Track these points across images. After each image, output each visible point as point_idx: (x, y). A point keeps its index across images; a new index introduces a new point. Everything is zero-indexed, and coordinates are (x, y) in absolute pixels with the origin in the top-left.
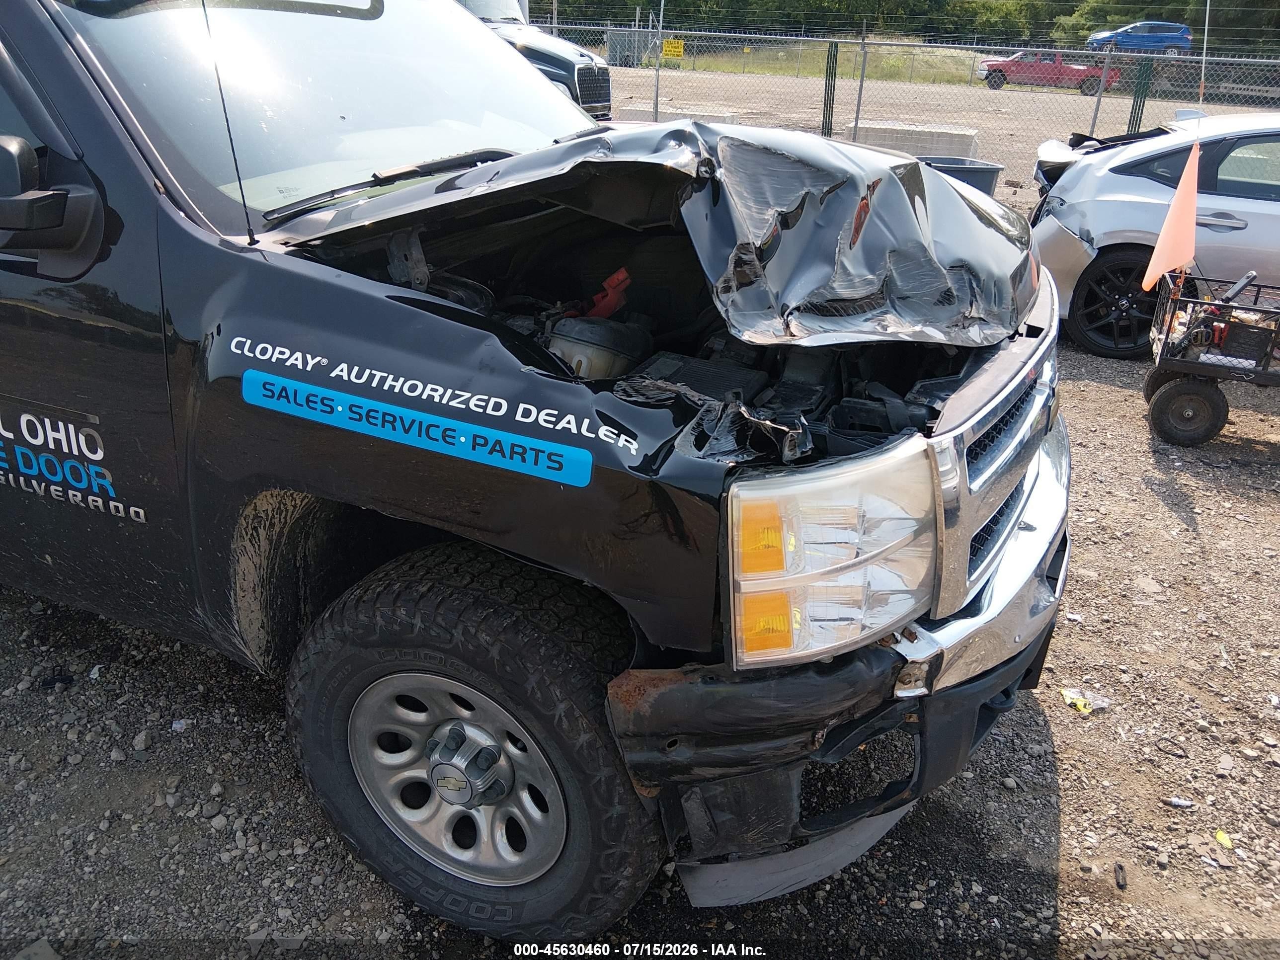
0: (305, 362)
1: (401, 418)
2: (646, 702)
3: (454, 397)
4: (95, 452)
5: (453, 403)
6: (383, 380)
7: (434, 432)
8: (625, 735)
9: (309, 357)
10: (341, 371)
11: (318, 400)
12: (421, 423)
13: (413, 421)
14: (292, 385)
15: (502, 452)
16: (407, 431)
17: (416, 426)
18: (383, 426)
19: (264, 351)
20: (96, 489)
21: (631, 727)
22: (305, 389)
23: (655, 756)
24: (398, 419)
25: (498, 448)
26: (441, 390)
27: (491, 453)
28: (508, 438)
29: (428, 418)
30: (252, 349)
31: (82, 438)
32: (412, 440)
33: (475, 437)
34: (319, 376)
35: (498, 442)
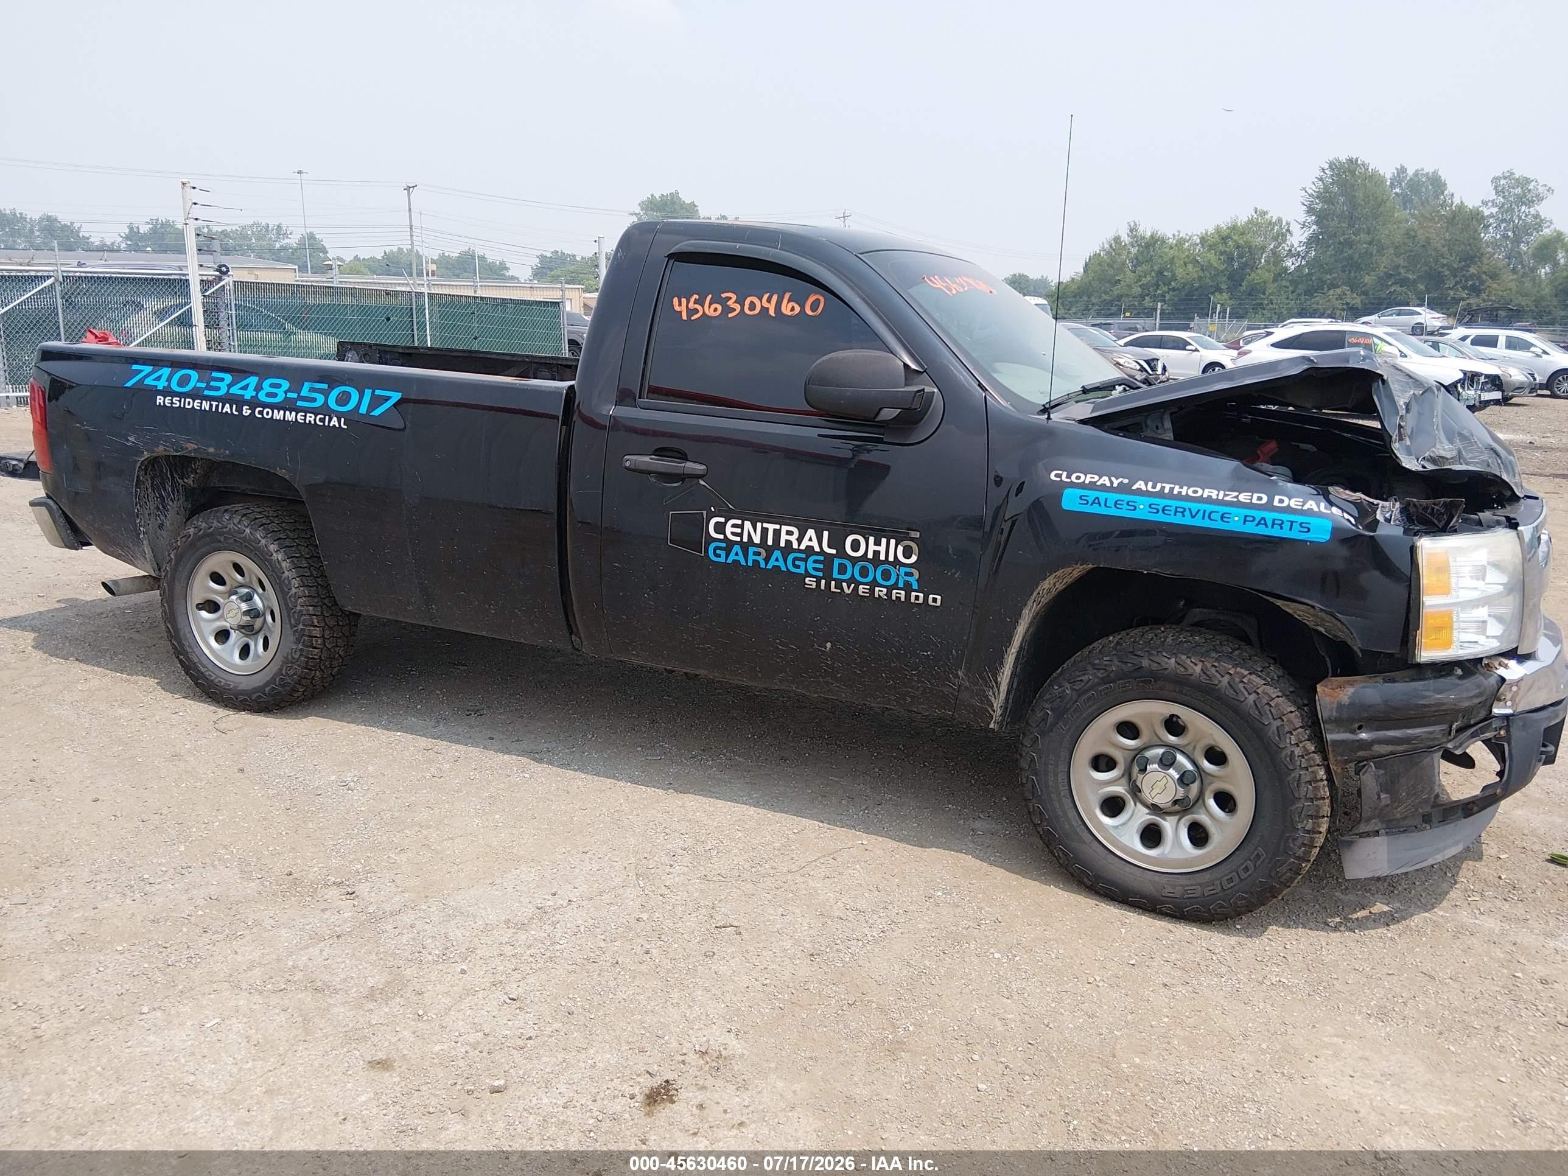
0: (1112, 483)
1: (1190, 510)
2: (1346, 695)
3: (1225, 495)
4: (909, 557)
5: (1226, 499)
6: (1172, 489)
7: (1213, 516)
8: (1329, 721)
9: (1113, 479)
10: (1140, 485)
11: (1125, 503)
12: (1205, 511)
13: (1199, 511)
14: (1102, 496)
15: (1266, 525)
16: (1193, 517)
17: (1201, 514)
18: (1175, 515)
19: (1078, 478)
20: (901, 584)
21: (1334, 713)
22: (1113, 497)
23: (1347, 736)
24: (1188, 510)
25: (1263, 522)
26: (1216, 492)
27: (1257, 525)
28: (1270, 516)
29: (1209, 508)
30: (1068, 477)
31: (900, 549)
32: (1198, 522)
33: (1246, 516)
34: (1123, 489)
35: (1263, 519)
